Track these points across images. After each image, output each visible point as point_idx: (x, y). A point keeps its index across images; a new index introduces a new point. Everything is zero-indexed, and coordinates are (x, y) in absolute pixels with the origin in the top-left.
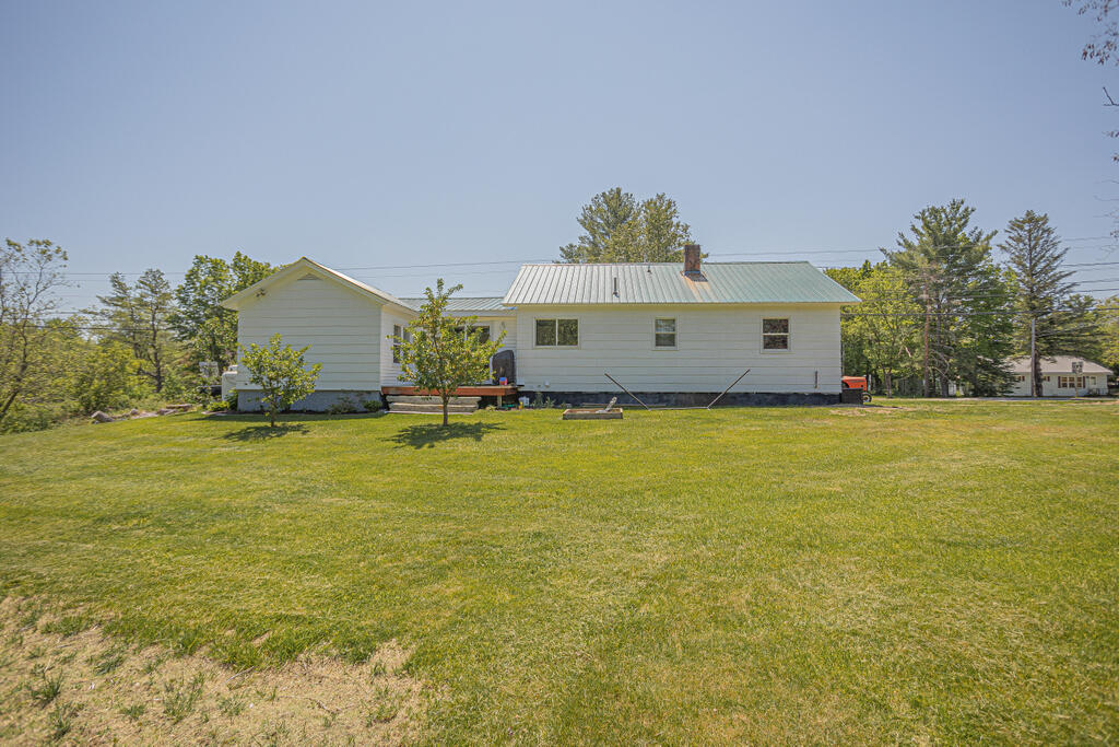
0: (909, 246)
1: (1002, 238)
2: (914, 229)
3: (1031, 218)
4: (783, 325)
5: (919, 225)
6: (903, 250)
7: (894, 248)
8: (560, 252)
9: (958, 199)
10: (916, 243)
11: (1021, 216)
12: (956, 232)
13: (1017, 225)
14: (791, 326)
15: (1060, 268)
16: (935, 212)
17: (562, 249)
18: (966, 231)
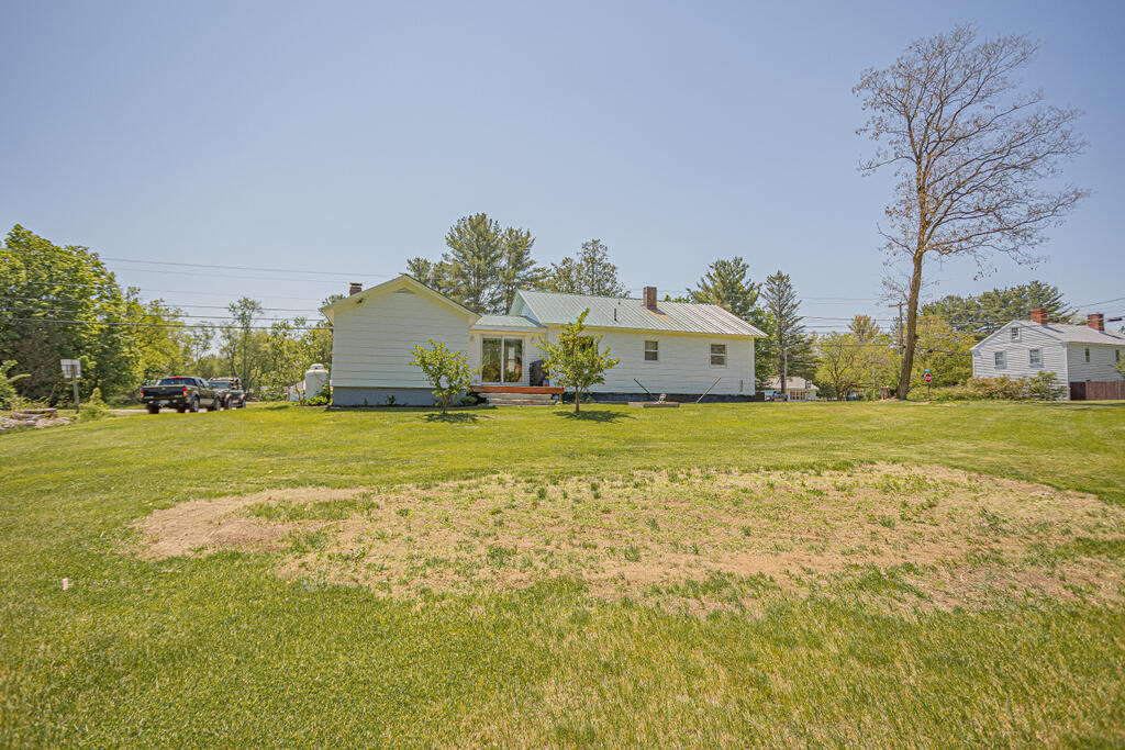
0: (707, 289)
1: (764, 289)
2: (709, 275)
3: (780, 277)
4: (722, 348)
5: (713, 272)
6: (700, 290)
7: (695, 289)
8: (408, 265)
9: (739, 257)
10: (711, 287)
11: (774, 274)
12: (738, 281)
13: (771, 280)
14: (728, 348)
15: (798, 313)
16: (724, 264)
17: (410, 262)
18: (743, 282)
